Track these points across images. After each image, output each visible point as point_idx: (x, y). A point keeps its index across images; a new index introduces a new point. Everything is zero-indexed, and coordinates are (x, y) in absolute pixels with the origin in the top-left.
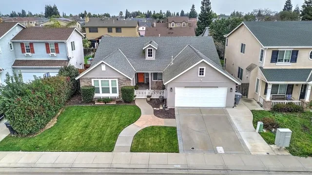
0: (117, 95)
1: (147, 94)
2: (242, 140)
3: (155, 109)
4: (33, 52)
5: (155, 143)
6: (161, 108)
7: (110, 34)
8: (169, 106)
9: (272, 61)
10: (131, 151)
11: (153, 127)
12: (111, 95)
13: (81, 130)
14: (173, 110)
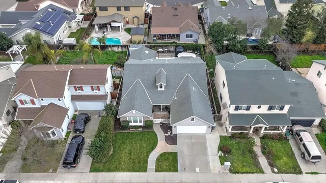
0: (142, 124)
1: (160, 121)
2: (209, 163)
3: (165, 134)
4: (82, 90)
5: (167, 166)
6: (169, 134)
7: (119, 12)
8: (174, 133)
9: (235, 110)
10: (156, 172)
11: (165, 153)
12: (138, 124)
13: (128, 157)
14: (176, 135)
